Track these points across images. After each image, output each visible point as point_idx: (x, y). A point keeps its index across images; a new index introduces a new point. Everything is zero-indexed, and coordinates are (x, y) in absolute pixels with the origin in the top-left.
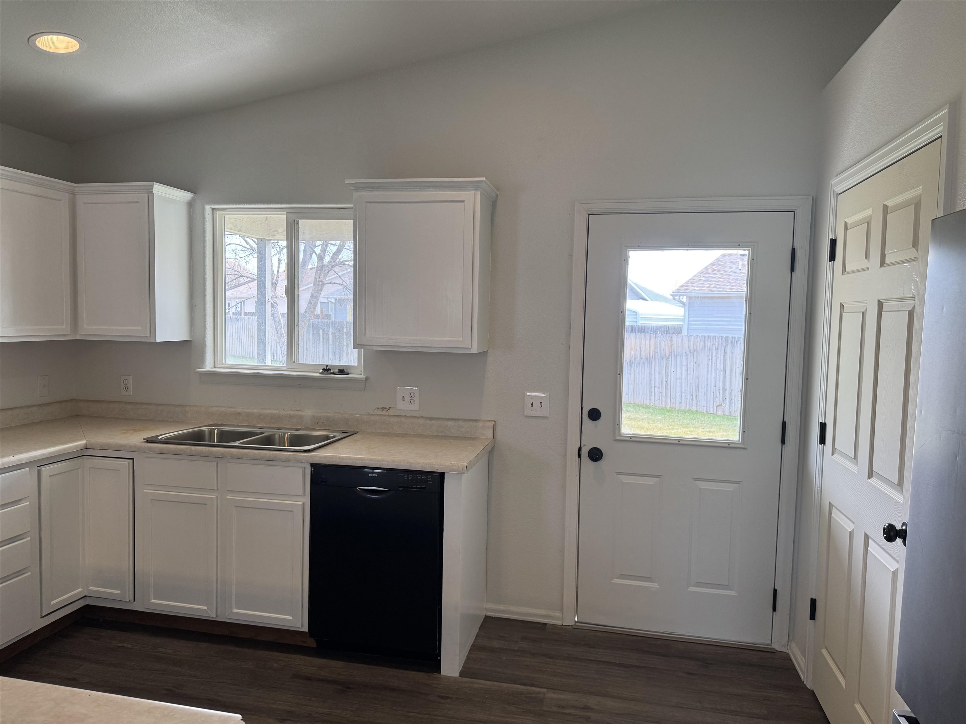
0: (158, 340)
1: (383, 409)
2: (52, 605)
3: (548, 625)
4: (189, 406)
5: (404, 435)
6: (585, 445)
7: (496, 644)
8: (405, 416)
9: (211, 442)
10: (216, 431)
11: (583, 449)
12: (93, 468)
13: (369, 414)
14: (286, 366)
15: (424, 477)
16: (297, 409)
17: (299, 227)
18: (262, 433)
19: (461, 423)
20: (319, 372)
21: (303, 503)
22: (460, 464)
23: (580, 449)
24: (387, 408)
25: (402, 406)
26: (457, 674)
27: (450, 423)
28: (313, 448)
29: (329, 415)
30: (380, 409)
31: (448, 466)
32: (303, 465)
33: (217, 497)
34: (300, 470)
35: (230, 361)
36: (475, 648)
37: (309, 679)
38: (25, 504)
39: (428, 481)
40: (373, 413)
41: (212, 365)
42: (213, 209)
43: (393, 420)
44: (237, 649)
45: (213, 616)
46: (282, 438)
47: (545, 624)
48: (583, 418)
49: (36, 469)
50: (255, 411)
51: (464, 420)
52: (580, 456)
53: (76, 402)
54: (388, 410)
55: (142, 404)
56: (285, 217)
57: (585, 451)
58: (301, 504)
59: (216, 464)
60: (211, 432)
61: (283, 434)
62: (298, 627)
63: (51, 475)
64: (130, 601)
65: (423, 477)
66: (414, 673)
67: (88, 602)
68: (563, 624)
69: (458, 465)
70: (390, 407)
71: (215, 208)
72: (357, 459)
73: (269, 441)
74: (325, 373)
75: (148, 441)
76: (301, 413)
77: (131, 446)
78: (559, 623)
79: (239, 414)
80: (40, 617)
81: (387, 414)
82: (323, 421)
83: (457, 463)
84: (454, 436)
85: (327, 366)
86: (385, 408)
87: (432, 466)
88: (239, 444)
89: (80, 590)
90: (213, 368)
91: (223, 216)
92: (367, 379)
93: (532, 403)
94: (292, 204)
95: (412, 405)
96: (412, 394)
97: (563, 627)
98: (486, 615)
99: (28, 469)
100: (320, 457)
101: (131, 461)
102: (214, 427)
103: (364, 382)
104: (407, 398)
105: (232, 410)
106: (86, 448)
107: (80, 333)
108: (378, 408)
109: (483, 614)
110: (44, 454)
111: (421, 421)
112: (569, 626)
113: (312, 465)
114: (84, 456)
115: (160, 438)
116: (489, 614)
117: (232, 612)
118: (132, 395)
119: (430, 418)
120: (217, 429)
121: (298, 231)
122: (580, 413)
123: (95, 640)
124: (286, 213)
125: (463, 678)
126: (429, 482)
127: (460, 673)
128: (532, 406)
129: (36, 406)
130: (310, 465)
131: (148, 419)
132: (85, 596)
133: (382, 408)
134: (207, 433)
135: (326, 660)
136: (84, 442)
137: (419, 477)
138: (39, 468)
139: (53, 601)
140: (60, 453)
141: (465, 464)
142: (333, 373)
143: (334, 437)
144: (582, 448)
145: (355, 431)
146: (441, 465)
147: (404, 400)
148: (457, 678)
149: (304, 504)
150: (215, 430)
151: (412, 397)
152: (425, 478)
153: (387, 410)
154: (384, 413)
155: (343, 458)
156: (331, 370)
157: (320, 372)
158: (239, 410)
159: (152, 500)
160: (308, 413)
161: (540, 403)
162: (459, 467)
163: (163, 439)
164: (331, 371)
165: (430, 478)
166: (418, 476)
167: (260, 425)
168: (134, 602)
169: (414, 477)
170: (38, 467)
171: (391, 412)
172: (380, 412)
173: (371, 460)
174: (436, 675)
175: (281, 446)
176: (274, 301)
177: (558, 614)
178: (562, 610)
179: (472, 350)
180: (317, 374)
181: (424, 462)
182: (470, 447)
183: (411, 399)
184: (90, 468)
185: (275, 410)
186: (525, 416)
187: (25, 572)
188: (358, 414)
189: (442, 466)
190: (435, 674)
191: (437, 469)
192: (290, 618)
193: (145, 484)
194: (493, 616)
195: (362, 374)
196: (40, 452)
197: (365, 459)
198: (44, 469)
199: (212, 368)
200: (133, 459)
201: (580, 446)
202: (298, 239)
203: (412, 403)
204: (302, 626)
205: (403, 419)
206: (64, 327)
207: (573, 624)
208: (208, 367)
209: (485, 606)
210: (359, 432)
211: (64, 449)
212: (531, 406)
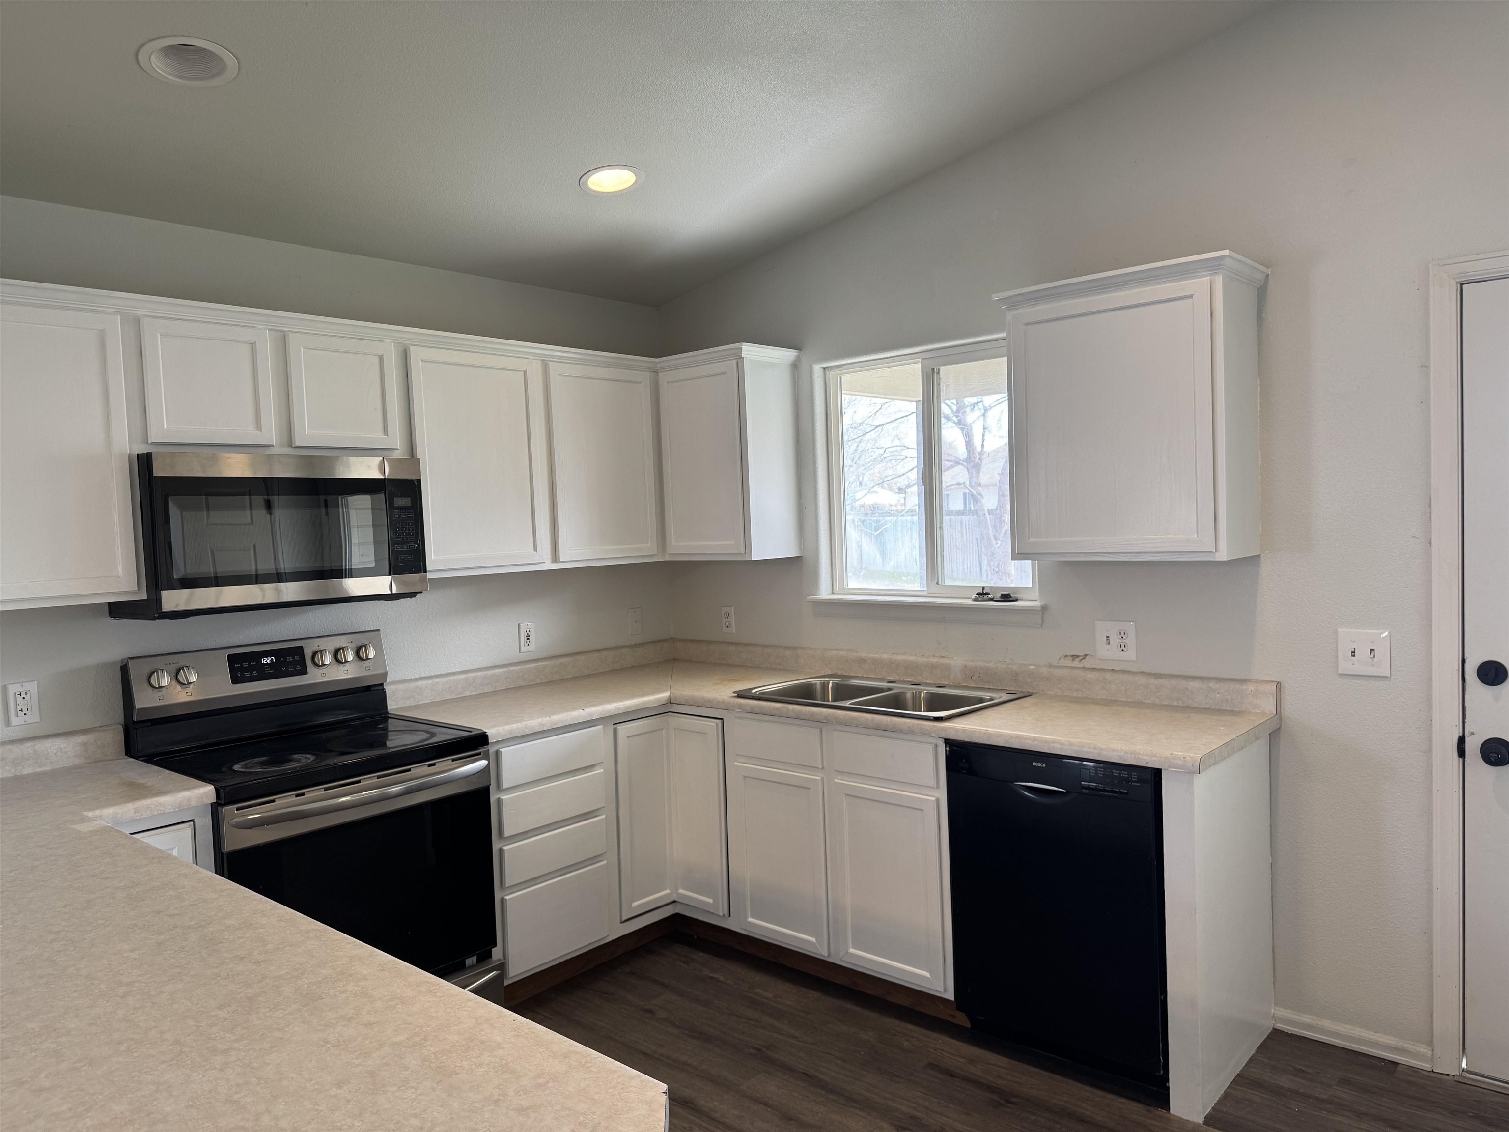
0: (754, 558)
1: (1074, 657)
2: (634, 907)
3: (1400, 1066)
4: (802, 648)
5: (1108, 703)
6: (1472, 733)
7: (1285, 1081)
8: (1113, 670)
9: (824, 701)
10: (830, 685)
11: (1467, 739)
12: (679, 729)
13: (1051, 666)
14: (926, 589)
15: (1125, 774)
16: (942, 655)
17: (940, 379)
18: (890, 689)
19: (1212, 684)
20: (971, 598)
21: (936, 799)
22: (1187, 755)
23: (1462, 741)
24: (1080, 656)
25: (1106, 653)
26: (1201, 1120)
27: (1193, 685)
28: (949, 716)
29: (988, 665)
30: (1070, 658)
31: (1166, 758)
32: (934, 741)
33: (822, 779)
34: (930, 748)
35: (853, 584)
36: (1240, 1080)
37: (951, 1074)
38: (599, 771)
39: (1132, 781)
40: (1059, 663)
41: (830, 591)
42: (825, 368)
43: (1090, 675)
44: (858, 1009)
45: (824, 954)
46: (916, 697)
47: (1396, 1064)
48: (1466, 681)
49: (611, 728)
50: (885, 656)
51: (1220, 680)
52: (1462, 753)
53: (674, 641)
54: (1083, 659)
55: (747, 645)
56: (920, 365)
57: (1473, 746)
58: (934, 801)
59: (819, 732)
60: (824, 686)
61: (918, 692)
62: (939, 991)
63: (629, 735)
64: (724, 915)
65: (1123, 774)
66: (1123, 1100)
67: (678, 910)
68: (1434, 1071)
69: (1184, 758)
70: (1086, 655)
71: (827, 367)
72: (1011, 737)
73: (896, 702)
74: (980, 599)
75: (740, 695)
76: (945, 661)
77: (718, 702)
78: (1426, 1066)
79: (864, 660)
80: (619, 922)
81: (1081, 665)
82: (980, 675)
83: (1183, 754)
84: (1202, 707)
85: (984, 588)
86: (1077, 657)
87: (1137, 756)
88: (850, 704)
89: (667, 891)
90: (830, 595)
91: (838, 376)
92: (1044, 608)
93: (1353, 649)
94: (927, 345)
95: (1123, 653)
96: (1122, 634)
97: (1432, 1075)
98: (1275, 1027)
99: (601, 727)
100: (957, 730)
101: (719, 722)
102: (827, 679)
103: (1041, 612)
104: (1115, 640)
105: (855, 654)
106: (670, 702)
107: (668, 552)
108: (1066, 656)
109: (1268, 1026)
110: (619, 709)
111: (1141, 680)
112: (1448, 1075)
113: (948, 742)
114: (670, 714)
115: (754, 691)
116: (1280, 1026)
117: (847, 952)
118: (734, 632)
119: (1155, 674)
120: (831, 682)
121: (939, 384)
122: (1459, 670)
123: (684, 962)
124: (920, 359)
125: (1209, 1128)
126: (1133, 784)
127: (1205, 1118)
128: (1354, 656)
129: (627, 646)
130: (943, 741)
131: (753, 665)
132: (674, 902)
133: (1072, 656)
134: (818, 687)
135: (982, 1051)
136: (665, 695)
137: (1116, 773)
138: (615, 726)
139: (635, 902)
140: (639, 708)
141: (1199, 756)
142: (992, 600)
143: (991, 699)
144: (1466, 737)
145: (1029, 692)
146: (1153, 756)
147: (1109, 644)
148: (1198, 1125)
149: (938, 801)
150: (829, 683)
151: (1122, 637)
152: (1127, 776)
153: (1081, 660)
154: (1076, 663)
155: (990, 735)
156: (989, 594)
157: (973, 598)
158: (863, 655)
159: (745, 777)
160: (958, 661)
161: (1371, 650)
162: (1185, 761)
163: (758, 693)
164: (989, 596)
165: (1136, 777)
166: (1113, 771)
167: (891, 678)
168: (730, 918)
169: (1107, 773)
170: (614, 724)
171: (1087, 663)
172: (1069, 663)
173: (1035, 739)
174: (1161, 1112)
175: (915, 711)
176: (978, 492)
177: (1424, 1050)
178: (1430, 1043)
179: (1217, 554)
180: (970, 602)
181: (1123, 748)
182: (1222, 728)
183: (1120, 641)
184: (675, 729)
185: (911, 655)
186: (1340, 674)
187: (601, 859)
188: (1032, 665)
189: (1155, 758)
190: (1159, 1109)
191: (1147, 763)
192: (927, 974)
193: (737, 755)
194: (1290, 1032)
195: (1037, 601)
196: (615, 706)
197: (1025, 737)
198: (620, 727)
199: (828, 595)
200: (722, 719)
201: (1461, 734)
202: (939, 397)
203: (1123, 648)
204: (945, 990)
205: (1108, 675)
206: (650, 545)
207: (1456, 1072)
208: (824, 593)
209: (1273, 1010)
210: (1034, 694)
211: (643, 703)
212: (1352, 656)
